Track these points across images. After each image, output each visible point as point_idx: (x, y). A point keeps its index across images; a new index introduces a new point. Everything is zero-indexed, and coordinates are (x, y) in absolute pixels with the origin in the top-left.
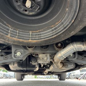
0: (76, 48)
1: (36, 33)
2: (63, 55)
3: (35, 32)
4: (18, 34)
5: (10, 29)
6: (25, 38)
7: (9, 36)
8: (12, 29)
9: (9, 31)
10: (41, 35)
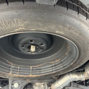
0: (72, 79)
1: (37, 67)
2: (61, 86)
3: (35, 66)
4: (19, 70)
5: (12, 66)
6: (25, 74)
7: (10, 73)
8: (14, 67)
9: (11, 69)
10: (41, 70)
